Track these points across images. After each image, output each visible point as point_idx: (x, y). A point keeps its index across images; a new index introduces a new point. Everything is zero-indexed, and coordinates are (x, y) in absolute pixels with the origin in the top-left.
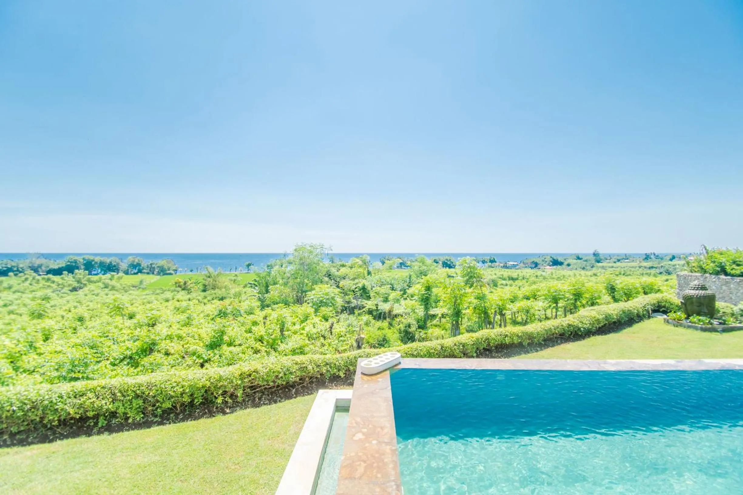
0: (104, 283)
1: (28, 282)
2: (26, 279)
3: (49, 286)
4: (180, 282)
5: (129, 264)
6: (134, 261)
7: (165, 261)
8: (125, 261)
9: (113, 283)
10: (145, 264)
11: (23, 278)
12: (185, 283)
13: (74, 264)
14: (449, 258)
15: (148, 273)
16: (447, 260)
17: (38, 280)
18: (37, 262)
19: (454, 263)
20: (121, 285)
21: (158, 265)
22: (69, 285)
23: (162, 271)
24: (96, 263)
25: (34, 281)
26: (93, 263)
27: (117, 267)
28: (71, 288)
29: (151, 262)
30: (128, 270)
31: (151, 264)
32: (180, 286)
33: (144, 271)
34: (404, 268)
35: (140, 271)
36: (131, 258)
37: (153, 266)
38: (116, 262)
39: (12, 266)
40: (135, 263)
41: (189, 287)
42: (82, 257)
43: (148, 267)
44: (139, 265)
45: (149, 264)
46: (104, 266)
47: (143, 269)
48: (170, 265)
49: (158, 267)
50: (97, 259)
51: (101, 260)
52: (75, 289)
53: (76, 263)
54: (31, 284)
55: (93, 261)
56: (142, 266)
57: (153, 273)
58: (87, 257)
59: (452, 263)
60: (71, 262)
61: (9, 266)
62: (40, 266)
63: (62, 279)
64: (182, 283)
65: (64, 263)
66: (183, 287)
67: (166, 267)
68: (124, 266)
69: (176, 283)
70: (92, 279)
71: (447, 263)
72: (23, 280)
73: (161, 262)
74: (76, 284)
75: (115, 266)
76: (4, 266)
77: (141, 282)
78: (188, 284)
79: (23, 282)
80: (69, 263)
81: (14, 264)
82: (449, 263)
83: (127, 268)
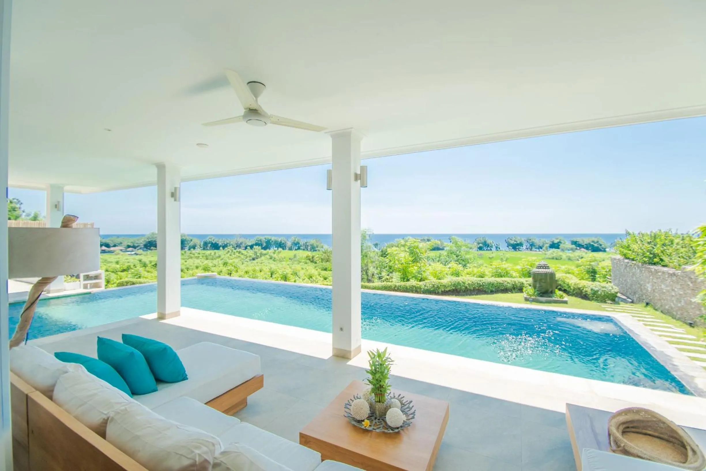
0: (270, 256)
1: (229, 254)
2: (229, 252)
3: (239, 257)
4: (309, 256)
5: (292, 242)
6: (295, 240)
7: (315, 240)
8: (290, 240)
9: (275, 256)
10: (302, 242)
11: (227, 251)
12: (313, 257)
13: (260, 242)
14: (596, 240)
15: (304, 250)
16: (593, 242)
17: (235, 253)
18: (240, 240)
19: (603, 246)
20: (279, 257)
21: (310, 244)
22: (250, 256)
23: (312, 248)
24: (272, 241)
25: (233, 253)
26: (271, 241)
27: (285, 245)
28: (251, 258)
29: (306, 241)
30: (291, 247)
31: (306, 243)
32: (309, 259)
33: (302, 248)
34: (535, 250)
35: (299, 248)
36: (293, 238)
37: (307, 244)
38: (284, 241)
39: (227, 243)
40: (296, 242)
41: (315, 260)
42: (264, 237)
43: (304, 245)
44: (298, 243)
45: (305, 242)
46: (277, 244)
47: (301, 246)
48: (318, 244)
49: (310, 245)
50: (273, 239)
51: (275, 239)
52: (254, 259)
53: (261, 241)
54: (230, 255)
55: (271, 240)
56: (300, 244)
57: (307, 250)
58: (267, 237)
59: (601, 245)
60: (258, 241)
61: (226, 243)
62: (241, 243)
63: (247, 252)
64: (311, 257)
65: (254, 241)
66: (312, 260)
67: (315, 245)
68: (289, 244)
69: (307, 257)
70: (263, 253)
71: (593, 245)
72: (227, 252)
73: (312, 241)
74: (254, 256)
75: (283, 244)
76: (223, 243)
77: (295, 256)
78: (315, 258)
79: (227, 253)
80: (257, 241)
81: (228, 242)
82: (596, 245)
83: (291, 246)
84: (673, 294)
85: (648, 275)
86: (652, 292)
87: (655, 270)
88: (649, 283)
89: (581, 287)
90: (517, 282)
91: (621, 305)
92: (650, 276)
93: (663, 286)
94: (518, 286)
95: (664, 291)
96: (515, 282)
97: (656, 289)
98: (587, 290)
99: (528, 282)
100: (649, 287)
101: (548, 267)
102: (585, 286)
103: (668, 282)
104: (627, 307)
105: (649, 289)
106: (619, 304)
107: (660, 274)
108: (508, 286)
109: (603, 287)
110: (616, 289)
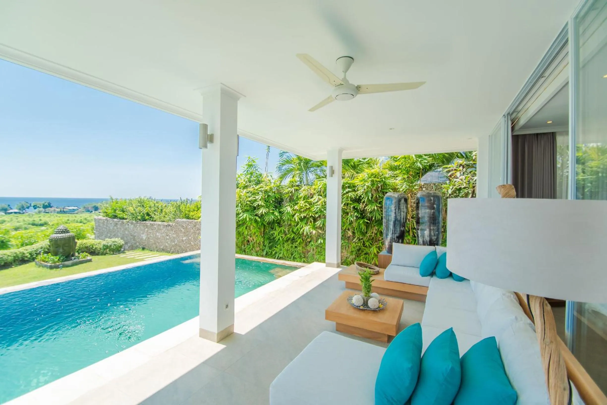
84: (168, 237)
85: (144, 228)
86: (147, 239)
87: (150, 224)
88: (143, 234)
89: (90, 246)
90: (18, 253)
91: (127, 253)
92: (145, 229)
93: (158, 234)
94: (20, 256)
95: (159, 237)
96: (16, 253)
97: (150, 236)
98: (97, 247)
99: (28, 251)
100: (144, 237)
101: (68, 231)
102: (94, 244)
103: (163, 231)
104: (131, 254)
105: (144, 238)
106: (125, 253)
107: (155, 226)
108: (9, 260)
109: (114, 242)
110: (122, 242)
